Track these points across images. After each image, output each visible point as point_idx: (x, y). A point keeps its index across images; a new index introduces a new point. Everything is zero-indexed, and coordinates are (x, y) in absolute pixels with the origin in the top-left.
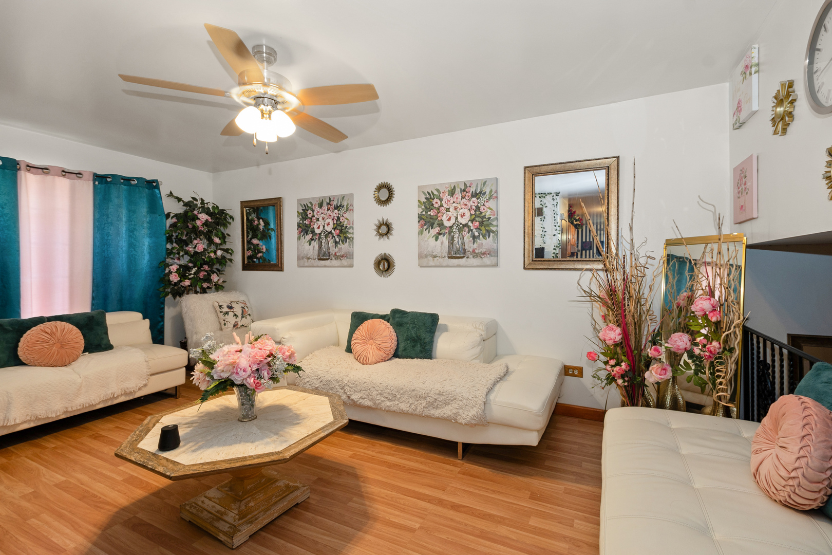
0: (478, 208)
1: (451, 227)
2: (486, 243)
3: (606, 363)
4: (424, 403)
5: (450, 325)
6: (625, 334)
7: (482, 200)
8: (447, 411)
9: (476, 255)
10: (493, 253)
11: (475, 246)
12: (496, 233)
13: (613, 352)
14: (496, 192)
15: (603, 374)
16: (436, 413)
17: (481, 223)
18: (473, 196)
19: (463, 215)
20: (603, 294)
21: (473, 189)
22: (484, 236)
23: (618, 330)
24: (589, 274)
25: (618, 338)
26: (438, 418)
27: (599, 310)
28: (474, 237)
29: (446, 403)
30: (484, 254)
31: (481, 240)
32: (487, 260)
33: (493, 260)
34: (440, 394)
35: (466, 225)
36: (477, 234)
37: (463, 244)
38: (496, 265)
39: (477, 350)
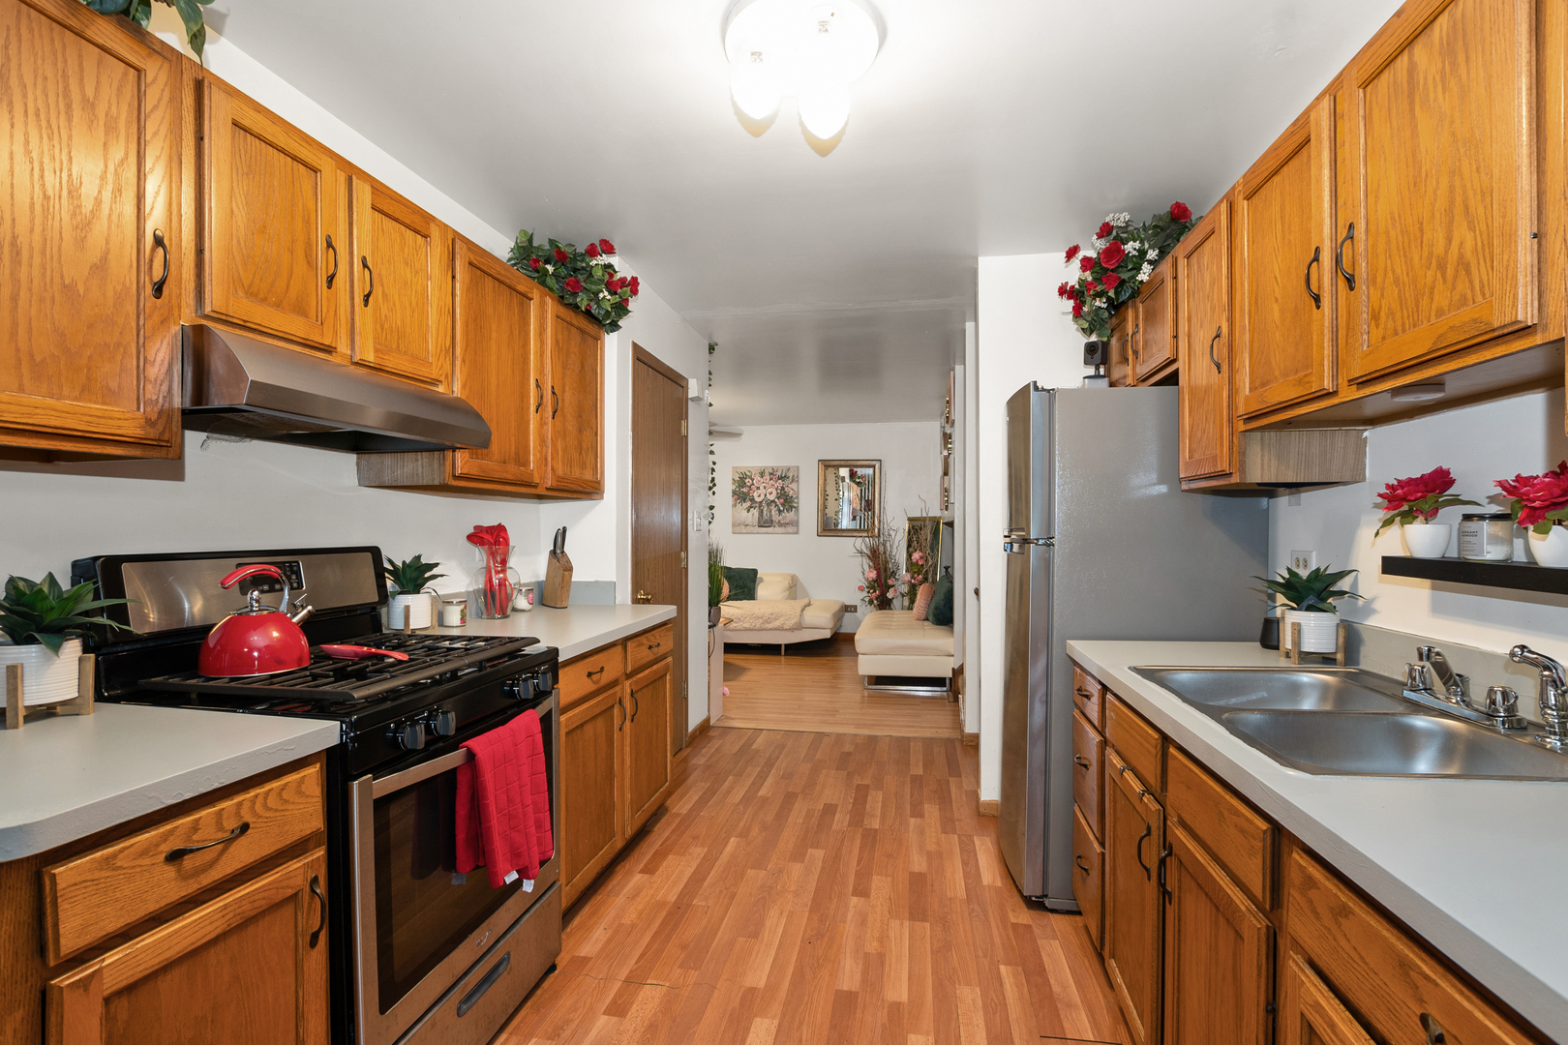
0: (783, 488)
1: (761, 502)
2: (789, 516)
3: (869, 592)
4: (761, 621)
5: (765, 578)
6: (878, 574)
7: (787, 482)
8: (777, 624)
9: (781, 525)
10: (795, 524)
11: (781, 517)
12: (797, 508)
13: (872, 585)
14: (797, 477)
15: (867, 599)
16: (770, 626)
17: (786, 500)
18: (779, 479)
19: (771, 493)
20: (869, 553)
21: (779, 474)
22: (787, 511)
23: (875, 572)
24: (860, 540)
25: (875, 576)
26: (771, 629)
27: (866, 562)
28: (780, 511)
29: (776, 619)
30: (787, 524)
31: (785, 514)
32: (790, 529)
33: (795, 529)
34: (772, 614)
35: (773, 501)
36: (782, 508)
37: (771, 516)
38: (797, 533)
39: (787, 593)
